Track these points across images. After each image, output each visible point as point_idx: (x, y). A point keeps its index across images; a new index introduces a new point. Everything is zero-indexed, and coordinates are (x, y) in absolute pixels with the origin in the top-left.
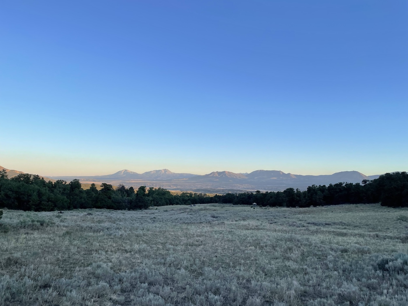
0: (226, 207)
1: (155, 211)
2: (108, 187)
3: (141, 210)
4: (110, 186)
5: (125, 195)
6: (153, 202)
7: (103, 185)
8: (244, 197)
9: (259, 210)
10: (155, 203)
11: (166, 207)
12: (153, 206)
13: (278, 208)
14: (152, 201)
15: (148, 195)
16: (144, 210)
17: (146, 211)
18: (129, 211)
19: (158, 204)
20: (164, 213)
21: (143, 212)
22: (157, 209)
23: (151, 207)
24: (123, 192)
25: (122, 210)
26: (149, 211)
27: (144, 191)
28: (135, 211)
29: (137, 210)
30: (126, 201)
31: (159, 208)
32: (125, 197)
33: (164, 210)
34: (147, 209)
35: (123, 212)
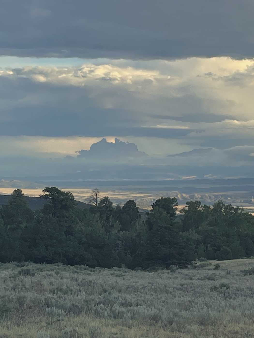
1: (214, 272)
2: (63, 200)
3: (167, 269)
4: (69, 197)
5: (112, 226)
6: (202, 247)
7: (47, 193)
11: (246, 261)
12: (202, 258)
14: (198, 243)
15: (185, 226)
16: (180, 270)
17: (185, 271)
18: (134, 273)
20: (246, 277)
21: (176, 274)
22: (217, 267)
23: (199, 263)
24: (108, 218)
25: (109, 267)
26: (195, 271)
27: (171, 213)
28: (150, 272)
29: (154, 269)
30: (119, 242)
31: (224, 263)
32: (114, 231)
33: (243, 270)
34: (186, 267)
35: (117, 273)
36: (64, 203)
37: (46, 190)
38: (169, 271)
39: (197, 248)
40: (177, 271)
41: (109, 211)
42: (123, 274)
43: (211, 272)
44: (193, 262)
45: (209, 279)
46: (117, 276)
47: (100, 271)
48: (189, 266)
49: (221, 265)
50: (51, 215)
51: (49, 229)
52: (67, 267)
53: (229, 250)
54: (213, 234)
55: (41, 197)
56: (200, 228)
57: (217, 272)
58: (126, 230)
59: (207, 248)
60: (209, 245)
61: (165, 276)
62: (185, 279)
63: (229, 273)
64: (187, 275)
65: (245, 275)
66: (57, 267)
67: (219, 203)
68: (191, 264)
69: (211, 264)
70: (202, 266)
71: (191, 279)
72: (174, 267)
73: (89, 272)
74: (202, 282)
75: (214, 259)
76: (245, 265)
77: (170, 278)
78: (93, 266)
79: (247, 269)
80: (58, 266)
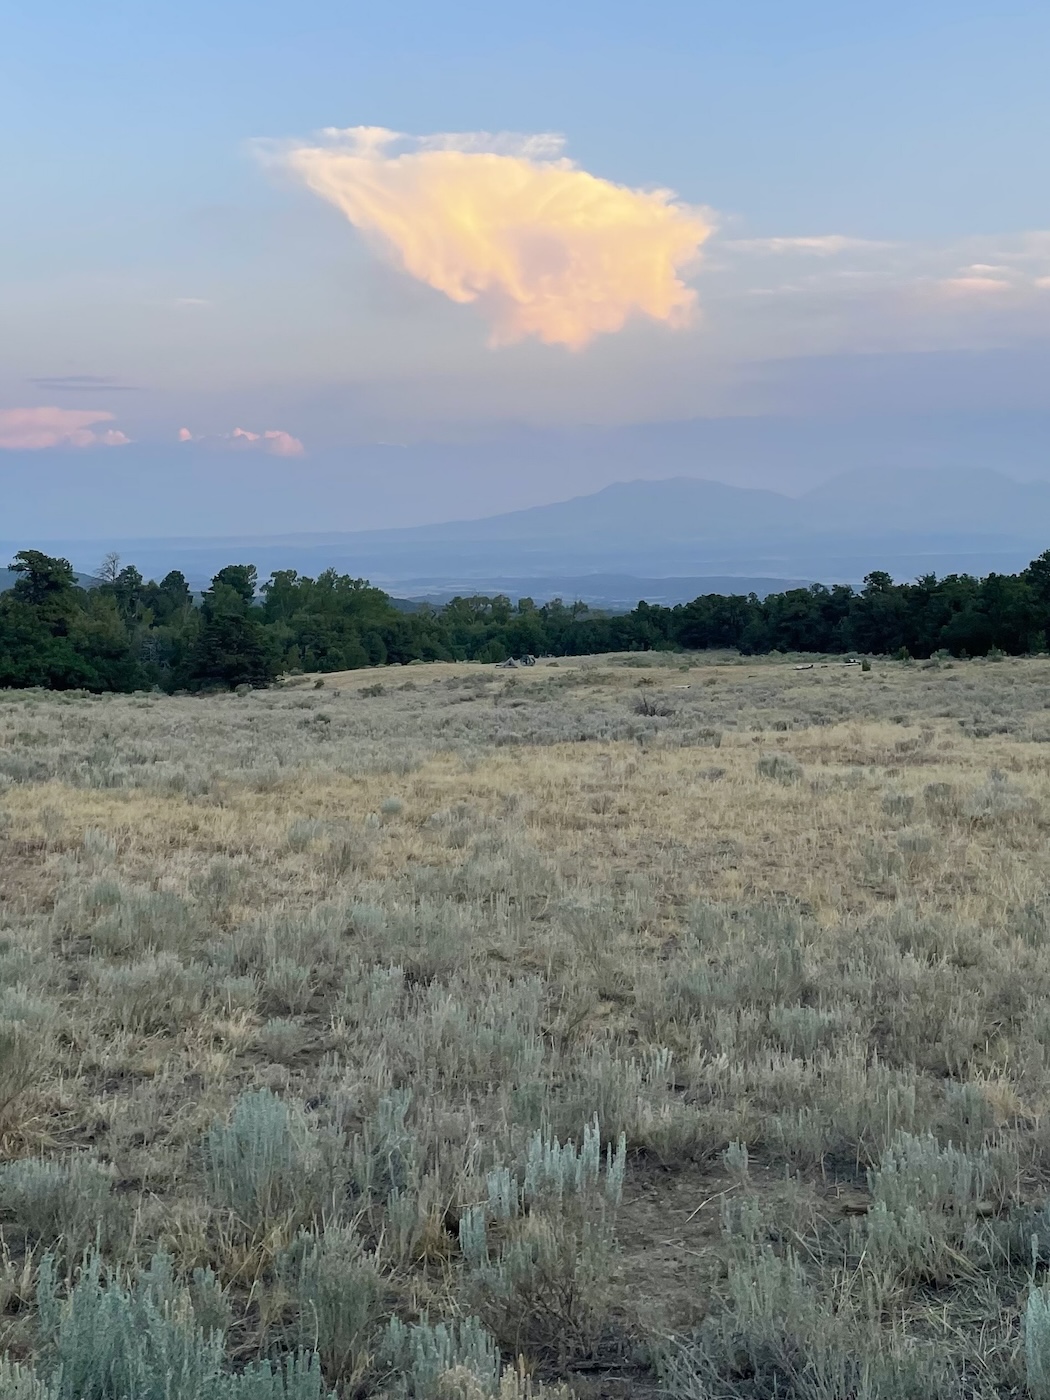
0: (708, 664)
1: (312, 693)
2: (50, 573)
3: (232, 688)
4: (63, 568)
5: (140, 618)
6: (296, 649)
7: (22, 561)
8: (803, 607)
9: (893, 674)
10: (309, 653)
11: (370, 671)
12: (295, 670)
13: (999, 660)
14: (289, 643)
15: (269, 614)
16: (255, 693)
17: (262, 694)
18: (172, 699)
19: (323, 660)
20: (366, 700)
21: (247, 699)
22: (319, 685)
23: (288, 679)
24: (132, 603)
25: (129, 690)
26: (281, 693)
27: (246, 592)
28: (201, 697)
29: (210, 692)
30: (151, 646)
31: (331, 678)
32: (143, 627)
33: (361, 688)
34: (266, 688)
35: (142, 701)
36: (52, 578)
37: (22, 555)
38: (235, 694)
39: (286, 652)
40: (249, 694)
41: (135, 591)
42: (150, 701)
43: (306, 694)
44: (278, 677)
45: (302, 706)
46: (140, 707)
47: (110, 699)
48: (272, 685)
49: (326, 681)
50: (27, 600)
51: (22, 627)
52: (52, 694)
53: (341, 653)
54: (315, 627)
55: (12, 568)
56: (295, 617)
57: (318, 694)
58: (163, 623)
59: (304, 652)
60: (307, 647)
61: (225, 704)
62: (262, 708)
63: (337, 695)
64: (264, 701)
65: (365, 696)
66: (31, 694)
67: (329, 573)
68: (275, 681)
69: (309, 680)
70: (293, 685)
71: (271, 708)
72: (243, 687)
73: (88, 701)
74: (288, 712)
75: (314, 671)
76: (367, 679)
77: (234, 707)
78: (98, 691)
79: (368, 686)
80: (35, 692)
